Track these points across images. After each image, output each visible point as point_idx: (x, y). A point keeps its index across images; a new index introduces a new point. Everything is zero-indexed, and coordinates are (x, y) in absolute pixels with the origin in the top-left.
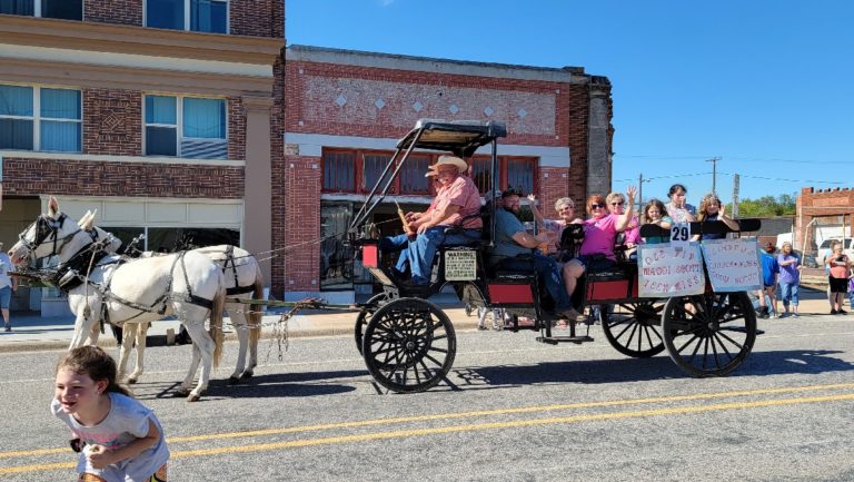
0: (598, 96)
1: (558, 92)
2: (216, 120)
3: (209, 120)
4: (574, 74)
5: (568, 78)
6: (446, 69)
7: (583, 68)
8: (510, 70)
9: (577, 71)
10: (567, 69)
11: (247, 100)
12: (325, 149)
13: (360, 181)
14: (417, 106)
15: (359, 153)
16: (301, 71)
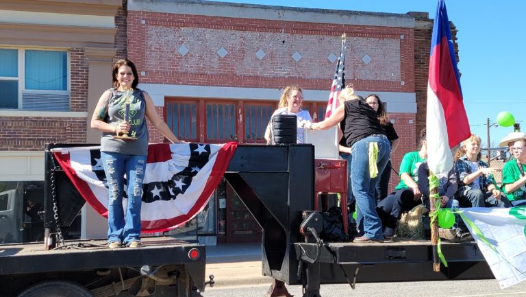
1: (402, 37)
2: (58, 72)
3: (51, 72)
4: (418, 19)
5: (412, 24)
6: (289, 17)
7: (427, 14)
8: (353, 17)
10: (410, 14)
11: (89, 51)
12: (167, 99)
13: (202, 130)
14: (260, 55)
15: (202, 103)
16: (143, 22)
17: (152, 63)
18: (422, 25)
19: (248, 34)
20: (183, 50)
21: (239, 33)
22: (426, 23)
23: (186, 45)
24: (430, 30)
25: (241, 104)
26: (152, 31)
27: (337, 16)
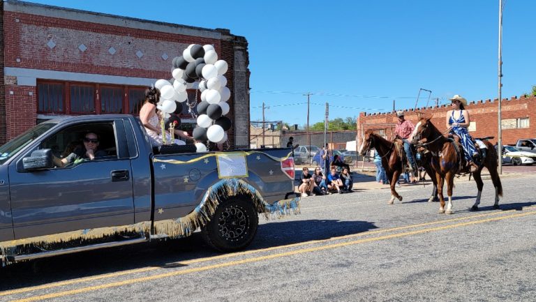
0: (239, 50)
4: (223, 34)
5: (219, 37)
6: (133, 25)
7: (229, 30)
8: (179, 28)
9: (226, 32)
10: (218, 30)
12: (38, 80)
13: (67, 105)
14: (112, 51)
15: (67, 84)
16: (18, 21)
17: (26, 53)
18: (226, 38)
19: (102, 35)
20: (51, 44)
21: (95, 34)
22: (228, 37)
23: (53, 40)
24: (231, 42)
25: (98, 86)
26: (25, 28)
27: (167, 27)
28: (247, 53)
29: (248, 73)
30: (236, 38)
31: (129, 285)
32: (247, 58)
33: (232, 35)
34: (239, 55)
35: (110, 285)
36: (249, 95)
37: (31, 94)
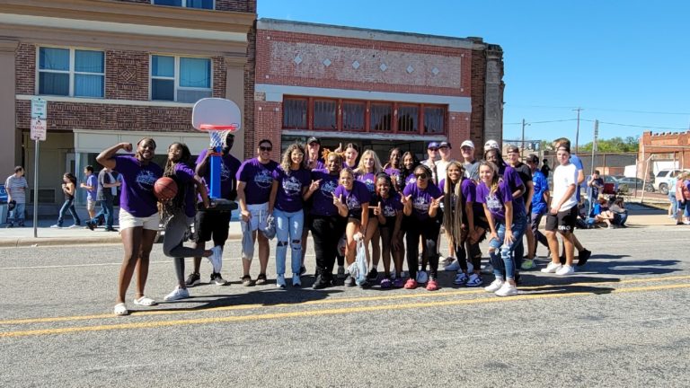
0: (493, 59)
1: (463, 55)
3: (199, 74)
4: (475, 43)
5: (470, 46)
6: (378, 37)
7: (482, 39)
8: (426, 39)
9: (478, 41)
10: (470, 39)
11: (227, 59)
12: (285, 96)
13: (310, 121)
14: (356, 65)
15: (311, 100)
16: (269, 38)
17: (275, 70)
18: (478, 47)
19: (347, 49)
20: (298, 60)
21: (340, 48)
22: (481, 46)
23: (300, 56)
24: (484, 51)
25: (340, 101)
27: (414, 38)
28: (502, 63)
29: (502, 85)
30: (490, 46)
31: (344, 315)
32: (502, 69)
33: (485, 44)
34: (492, 65)
35: (325, 312)
36: (502, 111)
37: (277, 109)
